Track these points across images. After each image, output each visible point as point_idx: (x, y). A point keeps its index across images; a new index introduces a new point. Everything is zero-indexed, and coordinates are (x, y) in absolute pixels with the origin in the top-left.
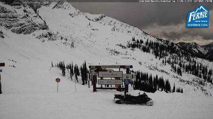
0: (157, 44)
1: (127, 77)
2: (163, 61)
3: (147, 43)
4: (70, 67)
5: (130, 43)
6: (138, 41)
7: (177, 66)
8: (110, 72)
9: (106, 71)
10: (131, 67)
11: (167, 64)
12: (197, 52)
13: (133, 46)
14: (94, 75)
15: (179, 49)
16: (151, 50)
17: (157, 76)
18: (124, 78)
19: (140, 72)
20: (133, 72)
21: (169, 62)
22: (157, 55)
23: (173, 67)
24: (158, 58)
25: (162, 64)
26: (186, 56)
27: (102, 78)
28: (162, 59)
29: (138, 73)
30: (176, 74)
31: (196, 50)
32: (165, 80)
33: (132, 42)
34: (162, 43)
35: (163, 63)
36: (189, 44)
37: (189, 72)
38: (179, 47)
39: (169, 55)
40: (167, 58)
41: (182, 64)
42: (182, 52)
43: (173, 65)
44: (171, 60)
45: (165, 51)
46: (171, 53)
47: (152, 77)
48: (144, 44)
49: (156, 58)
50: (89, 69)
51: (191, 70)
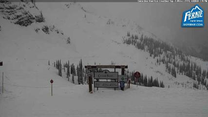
0: (151, 40)
1: (123, 79)
2: (158, 60)
3: (142, 40)
4: (67, 66)
5: (125, 39)
6: (133, 37)
7: (172, 66)
8: (106, 72)
9: (102, 71)
10: (127, 67)
11: (161, 63)
13: (128, 42)
15: (173, 46)
16: (146, 47)
17: (151, 77)
18: (120, 80)
20: (128, 72)
21: (163, 61)
22: (151, 53)
23: (167, 67)
24: (153, 56)
26: (180, 55)
27: (98, 80)
28: (156, 58)
30: (170, 76)
32: (159, 82)
33: (127, 38)
34: (157, 39)
35: (158, 62)
37: (184, 74)
38: (173, 44)
39: (164, 53)
40: (162, 56)
41: (176, 63)
42: (176, 50)
43: (167, 65)
44: (166, 58)
45: (159, 49)
46: (165, 51)
47: (146, 79)
48: (138, 41)
49: (151, 56)
50: (85, 69)
51: (185, 71)
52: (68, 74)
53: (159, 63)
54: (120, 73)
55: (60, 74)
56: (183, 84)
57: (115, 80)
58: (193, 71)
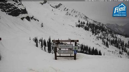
0: (93, 25)
1: (75, 48)
2: (97, 37)
3: (87, 24)
4: (41, 41)
5: (77, 24)
6: (82, 23)
7: (106, 40)
8: (65, 44)
9: (62, 44)
10: (78, 41)
12: (118, 30)
13: (79, 26)
14: (55, 46)
15: (107, 28)
16: (90, 29)
17: (93, 47)
18: (74, 49)
19: (83, 44)
20: (79, 44)
21: (100, 37)
22: (93, 33)
23: (103, 41)
25: (97, 39)
26: (111, 34)
27: (60, 49)
29: (82, 46)
30: (105, 47)
31: (117, 29)
32: (98, 51)
34: (97, 24)
36: (113, 24)
37: (113, 45)
38: (107, 27)
39: (101, 32)
40: (100, 34)
41: (109, 38)
42: (108, 31)
43: (103, 40)
44: (102, 36)
45: (98, 30)
46: (102, 31)
47: (90, 49)
48: (85, 25)
49: (93, 34)
50: (52, 42)
51: (114, 44)
52: (42, 46)
53: (98, 39)
54: (74, 45)
55: (37, 46)
56: (113, 52)
57: (71, 49)
58: (119, 44)
